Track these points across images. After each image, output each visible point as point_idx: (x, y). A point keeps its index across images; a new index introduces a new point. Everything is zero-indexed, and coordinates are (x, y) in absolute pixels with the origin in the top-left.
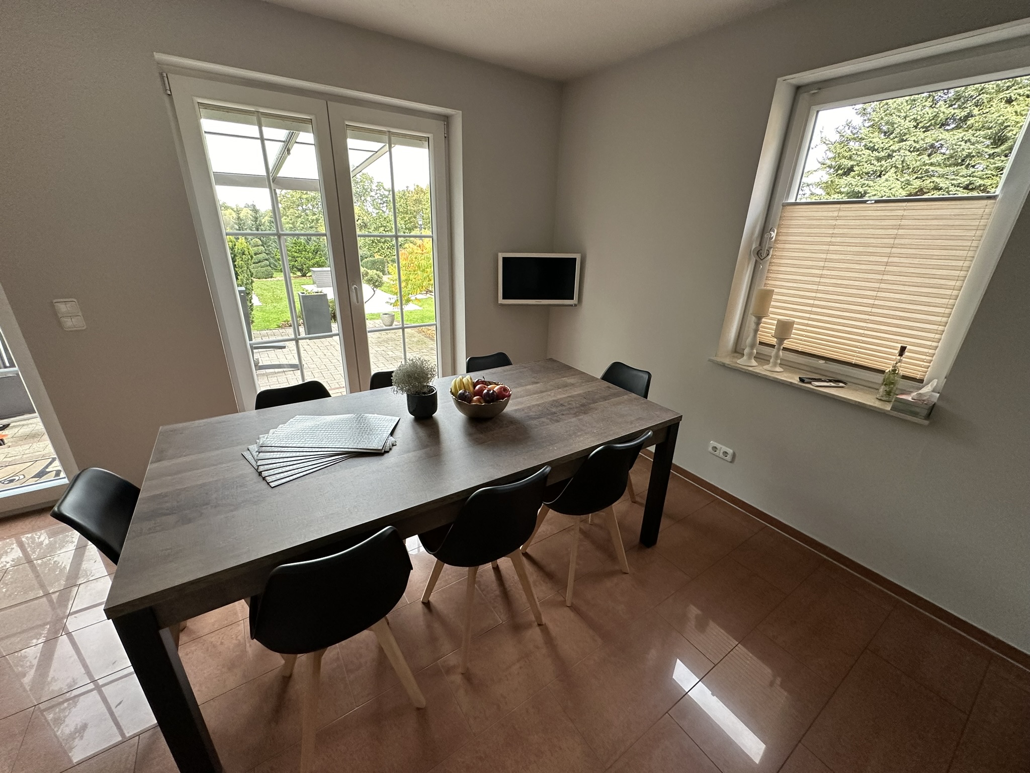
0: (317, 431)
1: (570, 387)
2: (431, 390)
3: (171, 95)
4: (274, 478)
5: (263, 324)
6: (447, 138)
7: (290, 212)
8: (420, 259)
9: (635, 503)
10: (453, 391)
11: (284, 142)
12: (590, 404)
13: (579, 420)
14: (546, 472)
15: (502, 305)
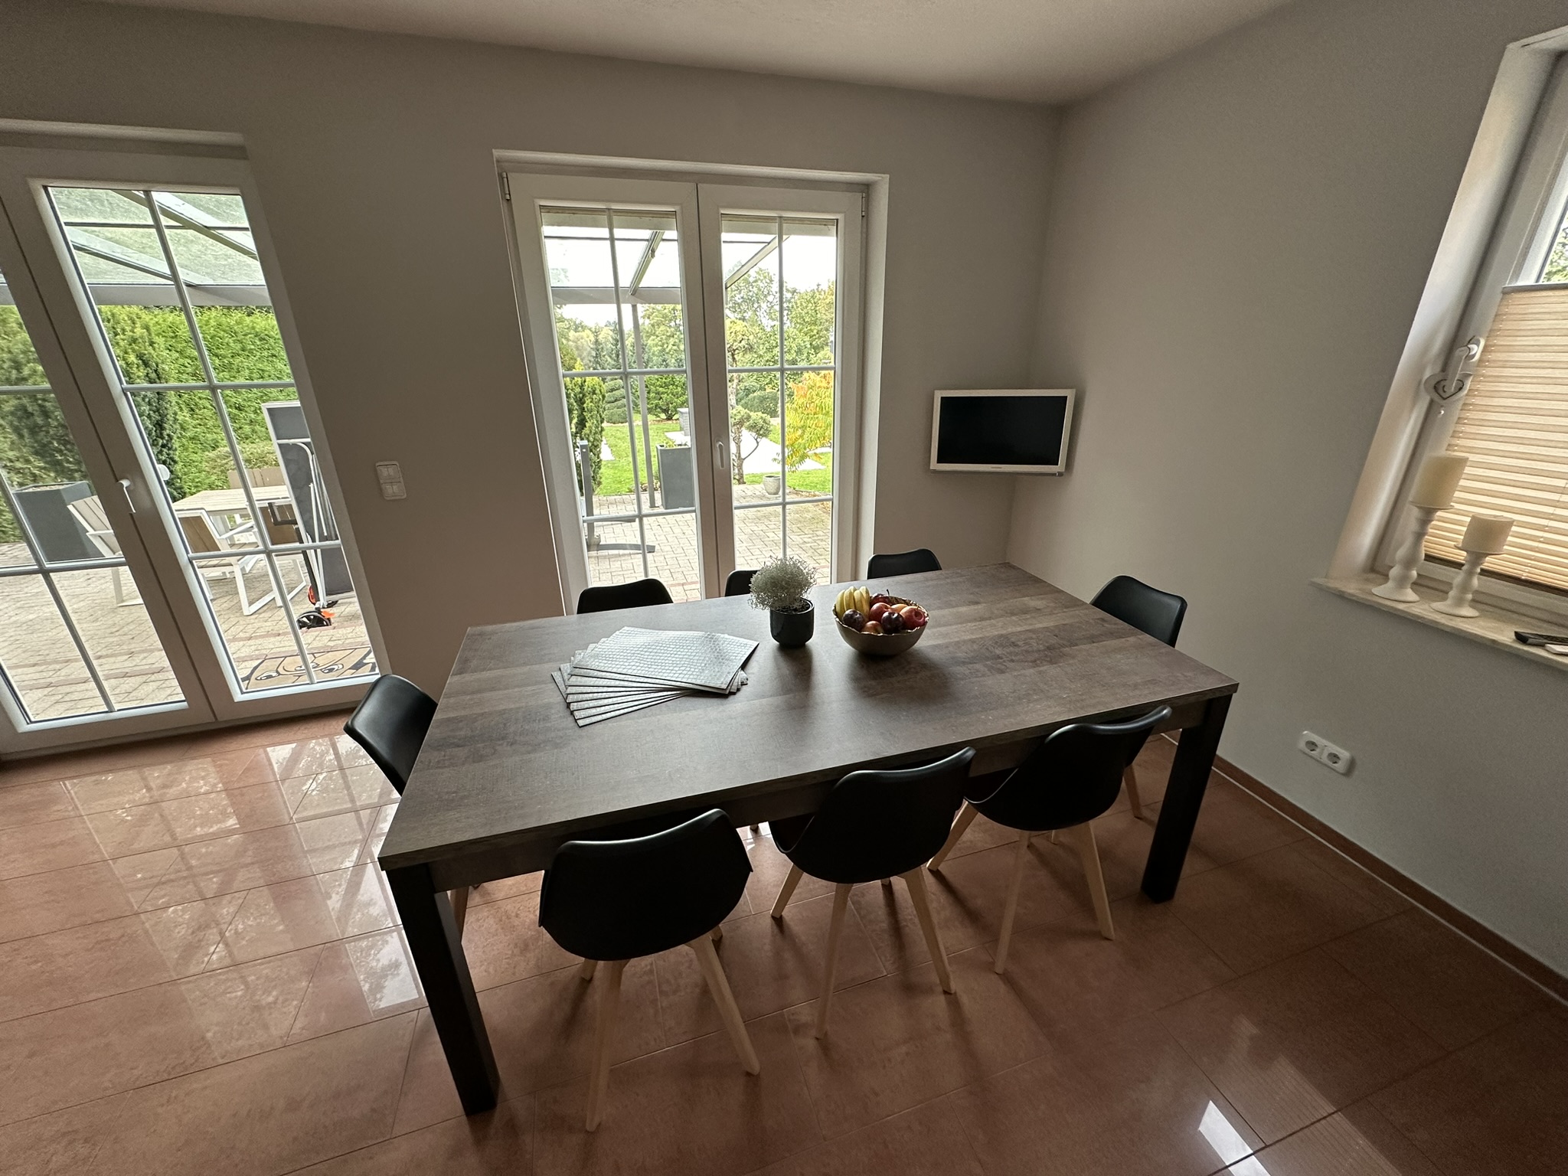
0: (646, 652)
1: (1033, 615)
2: (806, 604)
3: (510, 199)
4: (583, 714)
5: (613, 486)
6: (866, 217)
7: (660, 329)
8: (823, 396)
9: (1138, 818)
10: (838, 609)
11: (647, 240)
12: (1064, 646)
13: (1040, 672)
14: (965, 758)
15: (935, 471)
